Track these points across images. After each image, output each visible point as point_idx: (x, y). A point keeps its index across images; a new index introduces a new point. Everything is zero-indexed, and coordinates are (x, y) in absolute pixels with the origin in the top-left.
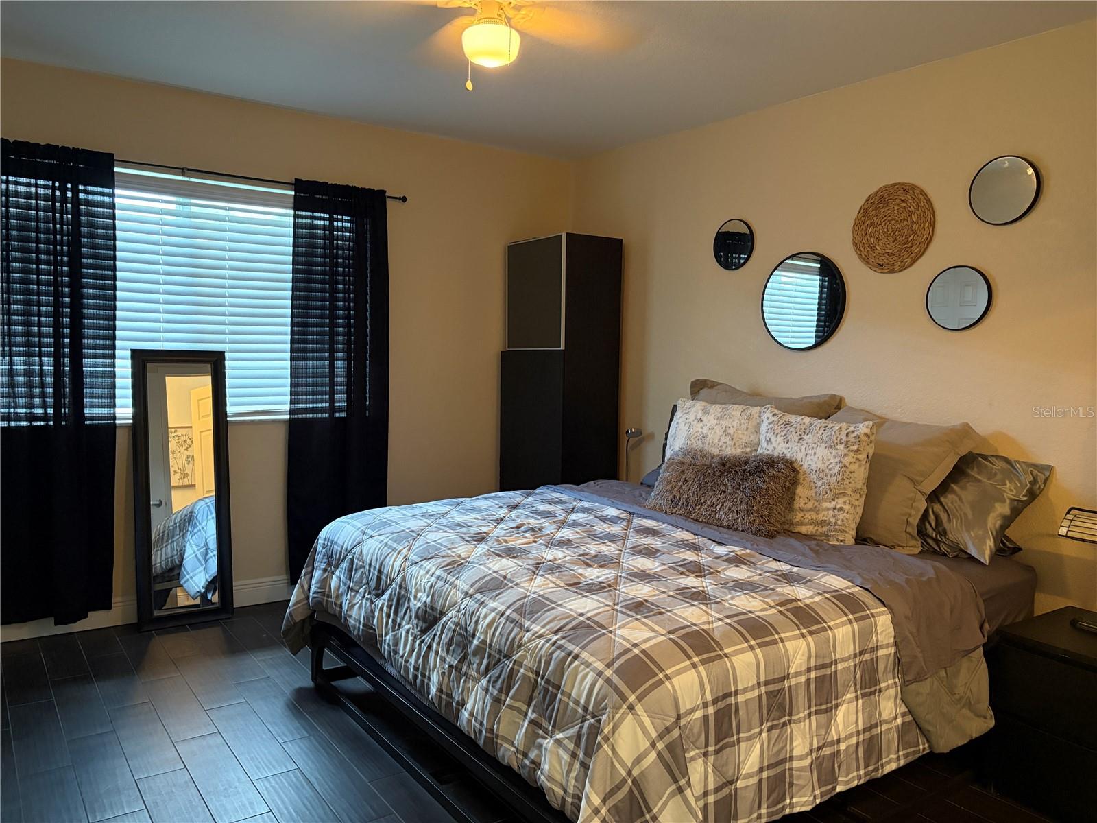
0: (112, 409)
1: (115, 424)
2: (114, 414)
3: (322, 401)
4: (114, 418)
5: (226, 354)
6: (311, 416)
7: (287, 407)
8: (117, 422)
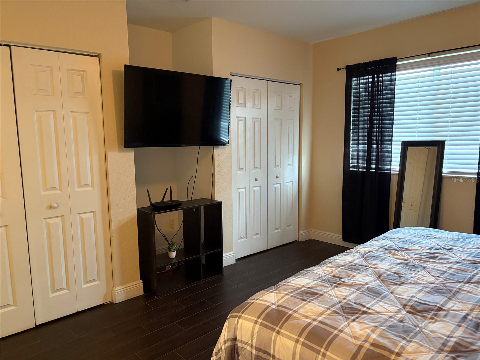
0: (390, 166)
1: (390, 173)
2: (391, 168)
4: (390, 170)
5: (446, 142)
7: (477, 171)
8: (392, 172)
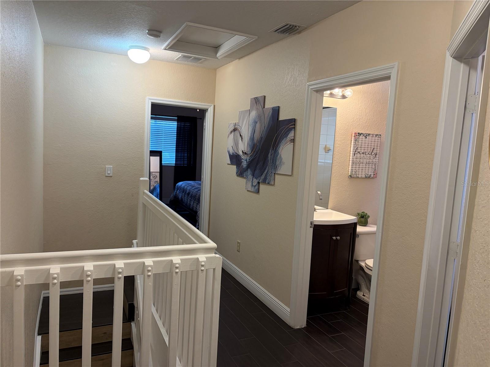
3: (182, 162)
5: (162, 152)
6: (179, 165)
7: (175, 163)
